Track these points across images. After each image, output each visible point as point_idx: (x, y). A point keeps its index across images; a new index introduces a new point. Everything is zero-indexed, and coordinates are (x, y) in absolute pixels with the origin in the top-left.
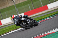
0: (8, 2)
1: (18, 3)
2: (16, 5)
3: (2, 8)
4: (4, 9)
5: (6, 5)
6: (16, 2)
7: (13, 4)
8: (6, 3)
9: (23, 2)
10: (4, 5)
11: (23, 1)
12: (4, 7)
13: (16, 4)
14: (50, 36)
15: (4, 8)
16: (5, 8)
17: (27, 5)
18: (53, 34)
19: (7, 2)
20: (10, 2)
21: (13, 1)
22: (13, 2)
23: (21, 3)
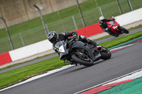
0: (26, 9)
1: (49, 11)
2: (43, 16)
3: (13, 24)
4: (16, 25)
5: (21, 16)
6: (43, 10)
7: (38, 15)
8: (22, 11)
9: (60, 11)
10: (18, 17)
11: (60, 9)
12: (17, 21)
13: (44, 14)
14: (121, 90)
15: (17, 23)
16: (19, 24)
17: (69, 17)
18: (126, 84)
19: (24, 9)
20: (31, 10)
21: (37, 7)
22: (36, 9)
23: (56, 12)
